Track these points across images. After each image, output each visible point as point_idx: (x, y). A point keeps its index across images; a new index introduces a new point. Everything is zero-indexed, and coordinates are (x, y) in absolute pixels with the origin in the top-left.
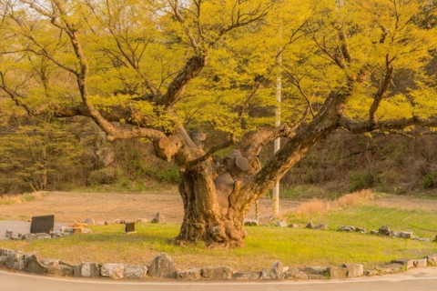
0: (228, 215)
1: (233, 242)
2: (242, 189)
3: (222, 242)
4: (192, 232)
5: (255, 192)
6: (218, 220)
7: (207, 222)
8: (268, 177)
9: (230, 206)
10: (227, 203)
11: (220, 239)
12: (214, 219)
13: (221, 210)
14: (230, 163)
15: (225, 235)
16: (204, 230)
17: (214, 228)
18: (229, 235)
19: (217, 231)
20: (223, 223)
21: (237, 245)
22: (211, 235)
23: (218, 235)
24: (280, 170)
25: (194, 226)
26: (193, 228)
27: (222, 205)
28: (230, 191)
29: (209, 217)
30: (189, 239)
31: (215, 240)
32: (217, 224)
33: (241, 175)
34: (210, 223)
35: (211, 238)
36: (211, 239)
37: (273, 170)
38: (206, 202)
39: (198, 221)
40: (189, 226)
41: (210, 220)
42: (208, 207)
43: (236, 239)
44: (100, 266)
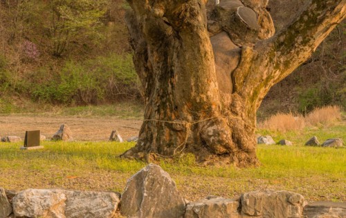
0: (233, 105)
1: (243, 155)
2: (254, 60)
3: (226, 154)
4: (166, 137)
5: (277, 67)
6: (217, 114)
7: (196, 118)
8: (300, 39)
9: (234, 90)
10: (229, 85)
11: (223, 150)
12: (209, 112)
13: (222, 97)
14: (225, 17)
15: (231, 143)
16: (189, 133)
17: (211, 130)
18: (238, 142)
19: (217, 133)
20: (225, 120)
21: (249, 161)
22: (204, 142)
23: (220, 142)
24: (321, 28)
25: (170, 126)
26: (167, 131)
27: (222, 88)
28: (234, 63)
29: (199, 108)
30: (159, 150)
31: (213, 151)
32: (215, 122)
33: (249, 37)
34: (202, 121)
35: (204, 147)
36: (204, 150)
37: (309, 28)
38: (197, 78)
39: (178, 117)
40: (159, 127)
41: (201, 115)
42: (200, 88)
43: (248, 151)
44: (10, 196)
